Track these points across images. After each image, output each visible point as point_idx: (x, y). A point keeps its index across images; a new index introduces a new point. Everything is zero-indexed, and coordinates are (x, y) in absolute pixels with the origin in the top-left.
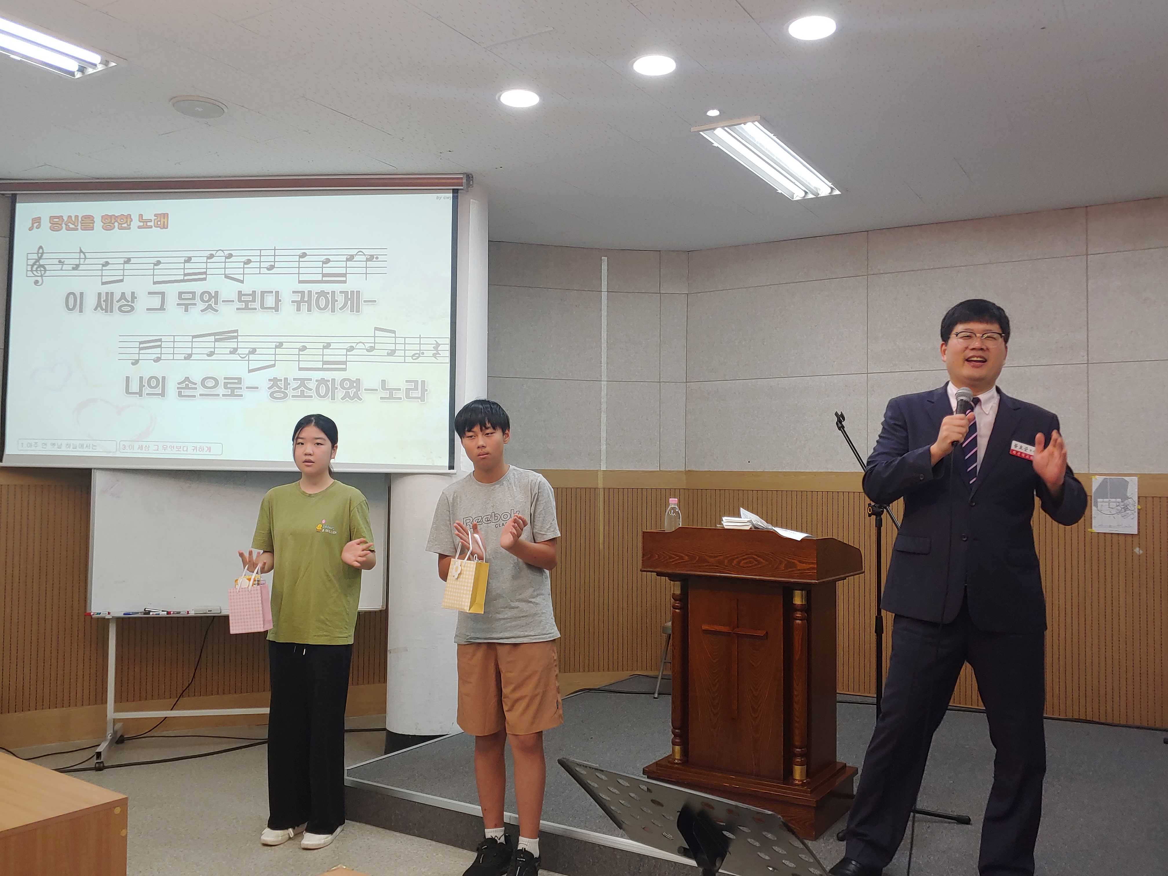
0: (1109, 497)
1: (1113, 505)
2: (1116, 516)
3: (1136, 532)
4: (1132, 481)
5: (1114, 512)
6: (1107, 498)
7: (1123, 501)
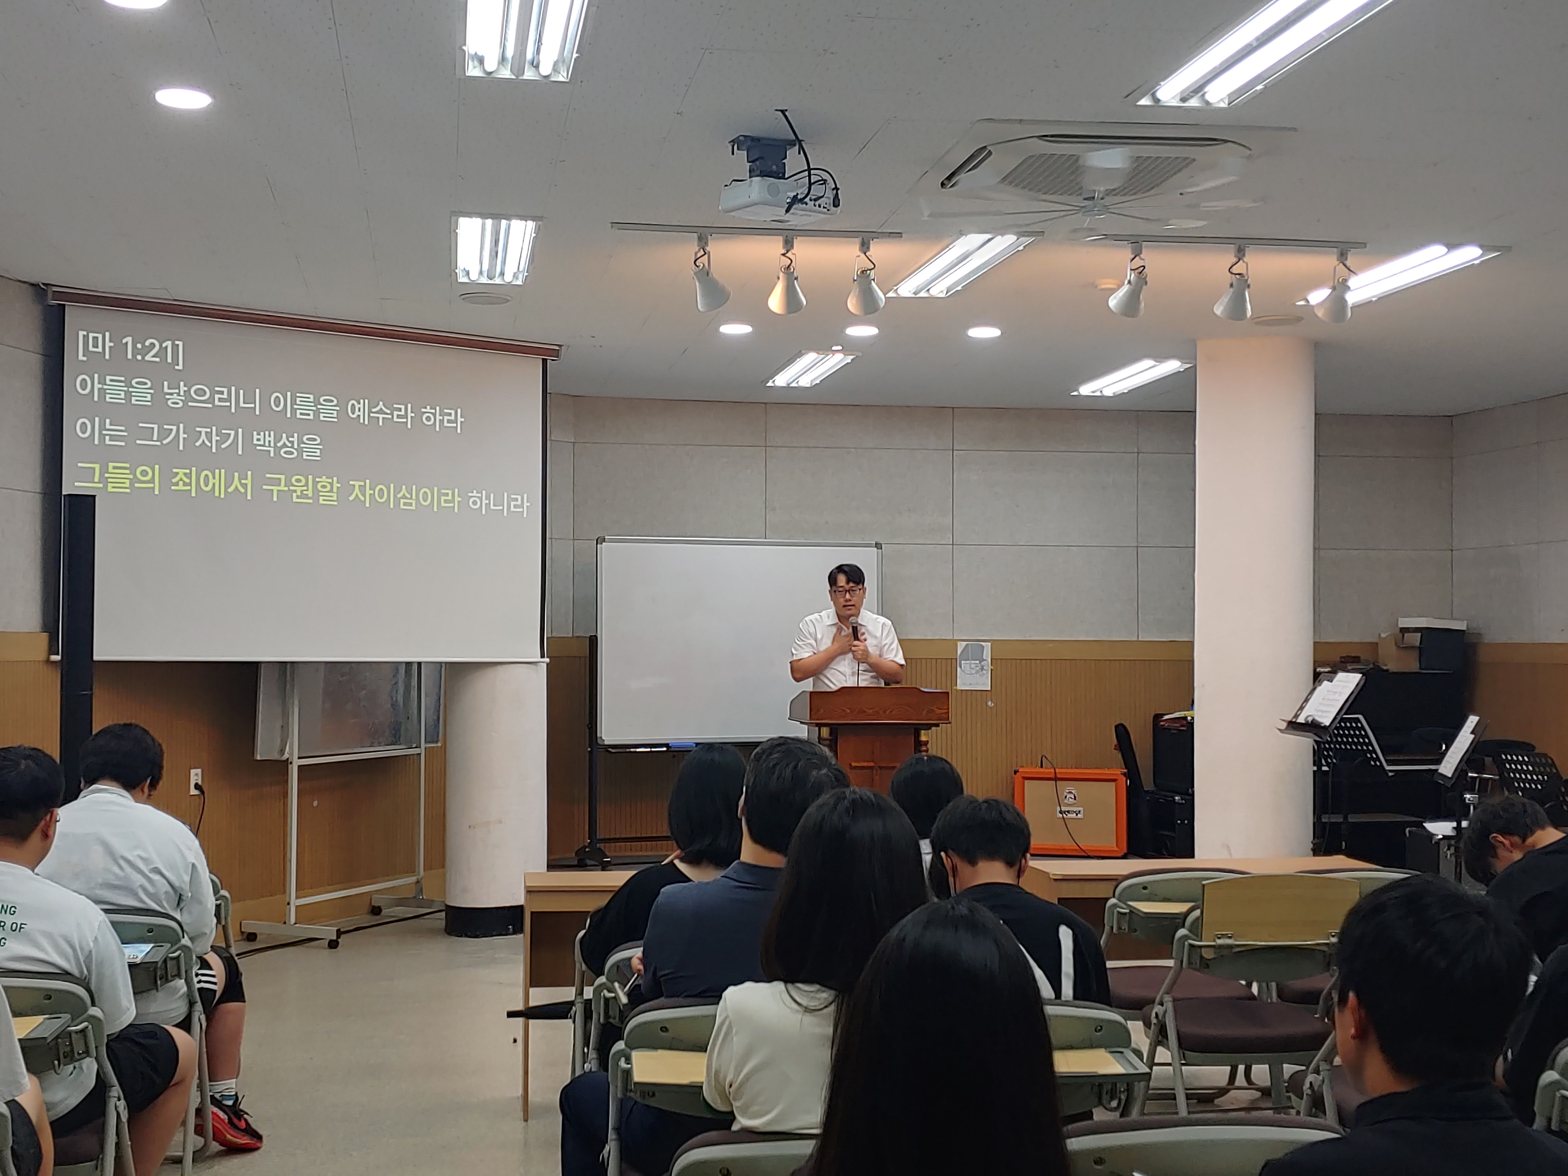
0: (970, 658)
1: (973, 666)
2: (975, 675)
3: (989, 689)
4: (987, 645)
5: (973, 672)
6: (968, 660)
7: (980, 662)
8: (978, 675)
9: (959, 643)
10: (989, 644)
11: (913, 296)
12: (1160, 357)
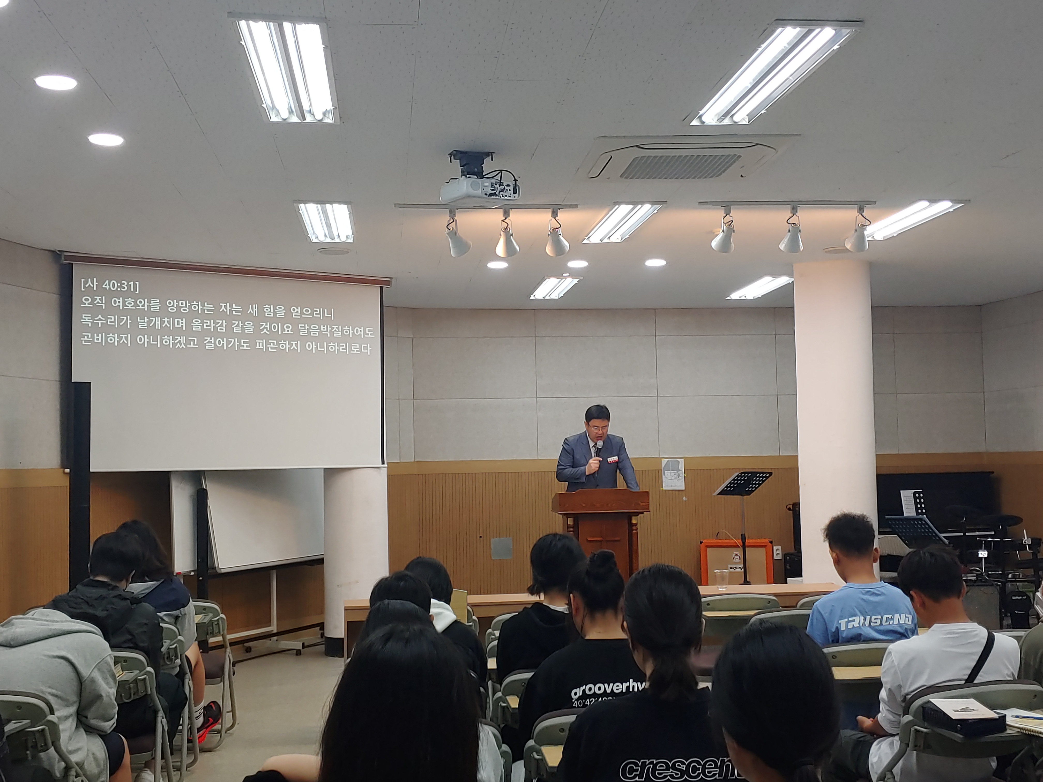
0: (671, 469)
1: (673, 474)
2: (674, 480)
3: (684, 489)
4: (681, 461)
5: (673, 478)
6: (669, 471)
7: (677, 472)
8: (676, 480)
9: (663, 460)
10: (683, 460)
11: (600, 242)
12: (775, 274)
